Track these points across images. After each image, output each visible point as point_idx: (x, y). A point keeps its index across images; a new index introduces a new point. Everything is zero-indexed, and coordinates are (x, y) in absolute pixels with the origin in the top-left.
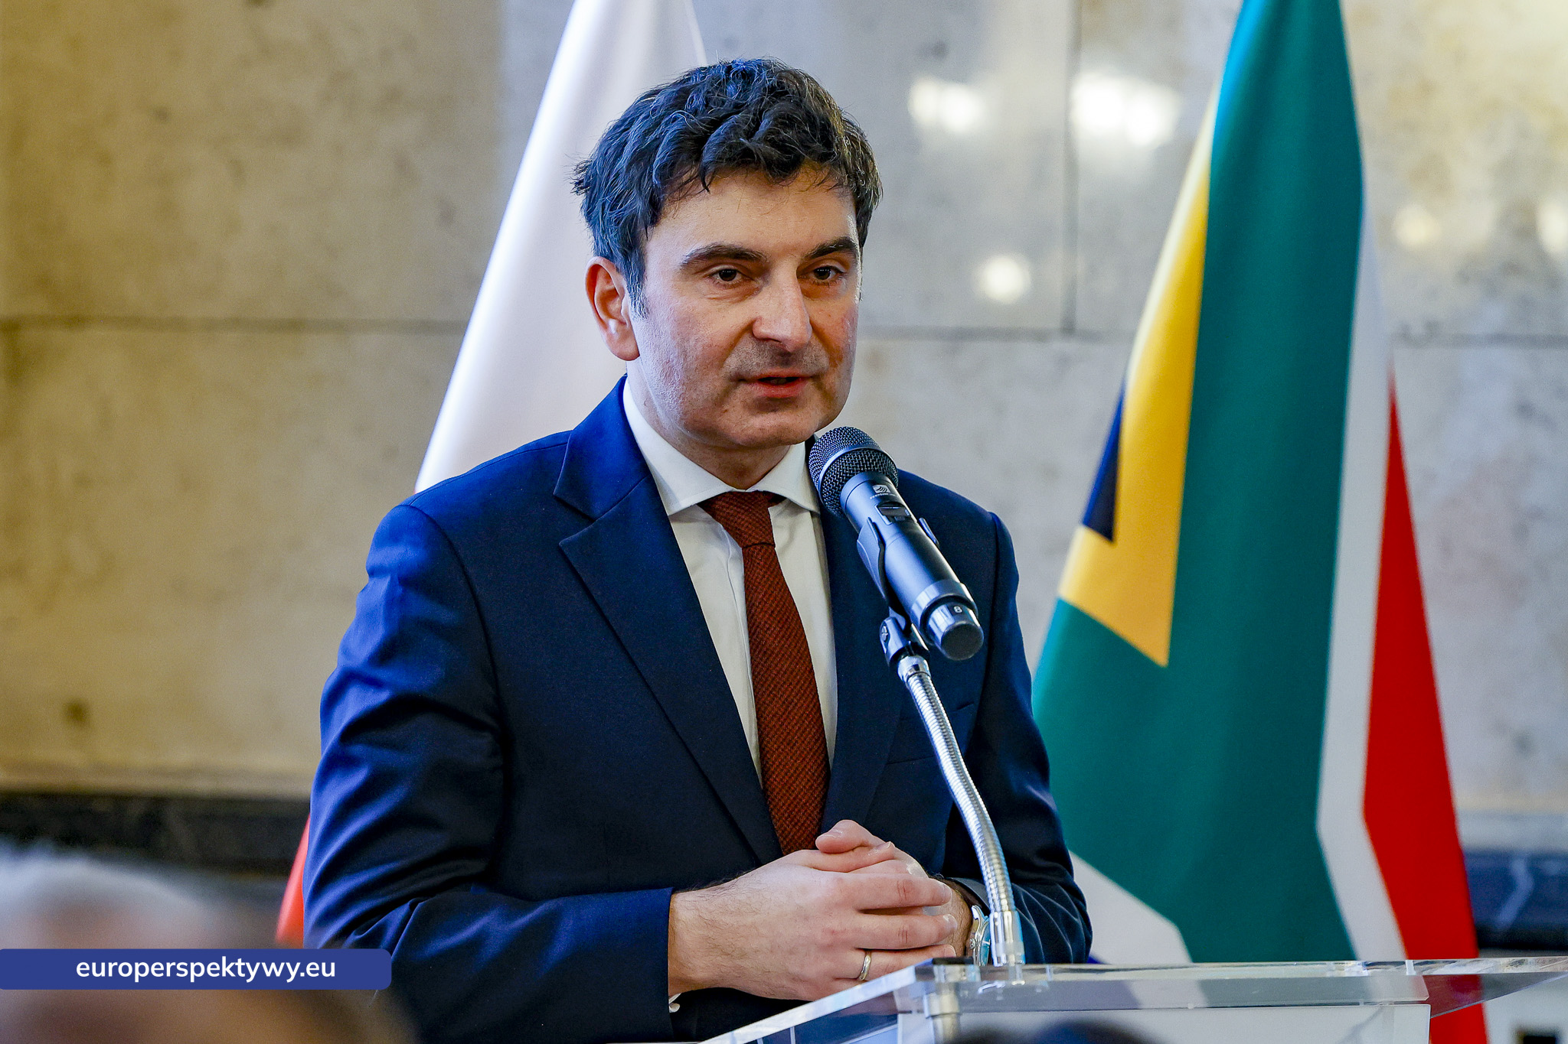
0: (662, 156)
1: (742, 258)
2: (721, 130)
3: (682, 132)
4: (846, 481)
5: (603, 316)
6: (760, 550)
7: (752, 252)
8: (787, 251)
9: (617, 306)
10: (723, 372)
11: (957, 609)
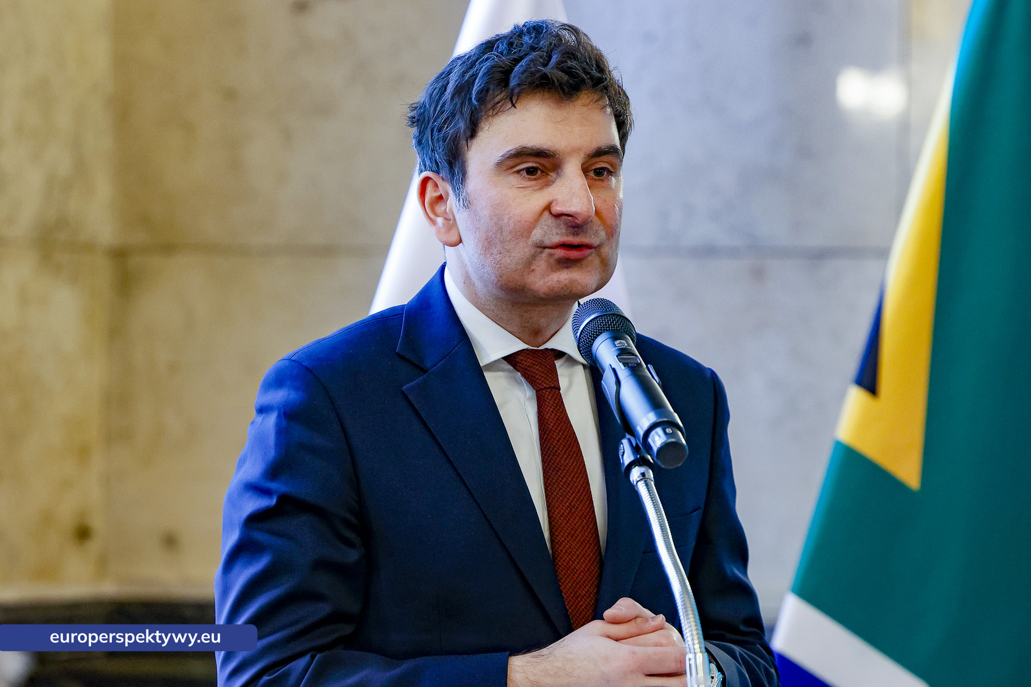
0: (479, 84)
1: (543, 156)
2: (523, 63)
3: (493, 67)
4: (596, 338)
5: (432, 216)
6: (550, 393)
7: (549, 150)
8: (575, 151)
9: (443, 209)
10: (530, 243)
11: (669, 430)
